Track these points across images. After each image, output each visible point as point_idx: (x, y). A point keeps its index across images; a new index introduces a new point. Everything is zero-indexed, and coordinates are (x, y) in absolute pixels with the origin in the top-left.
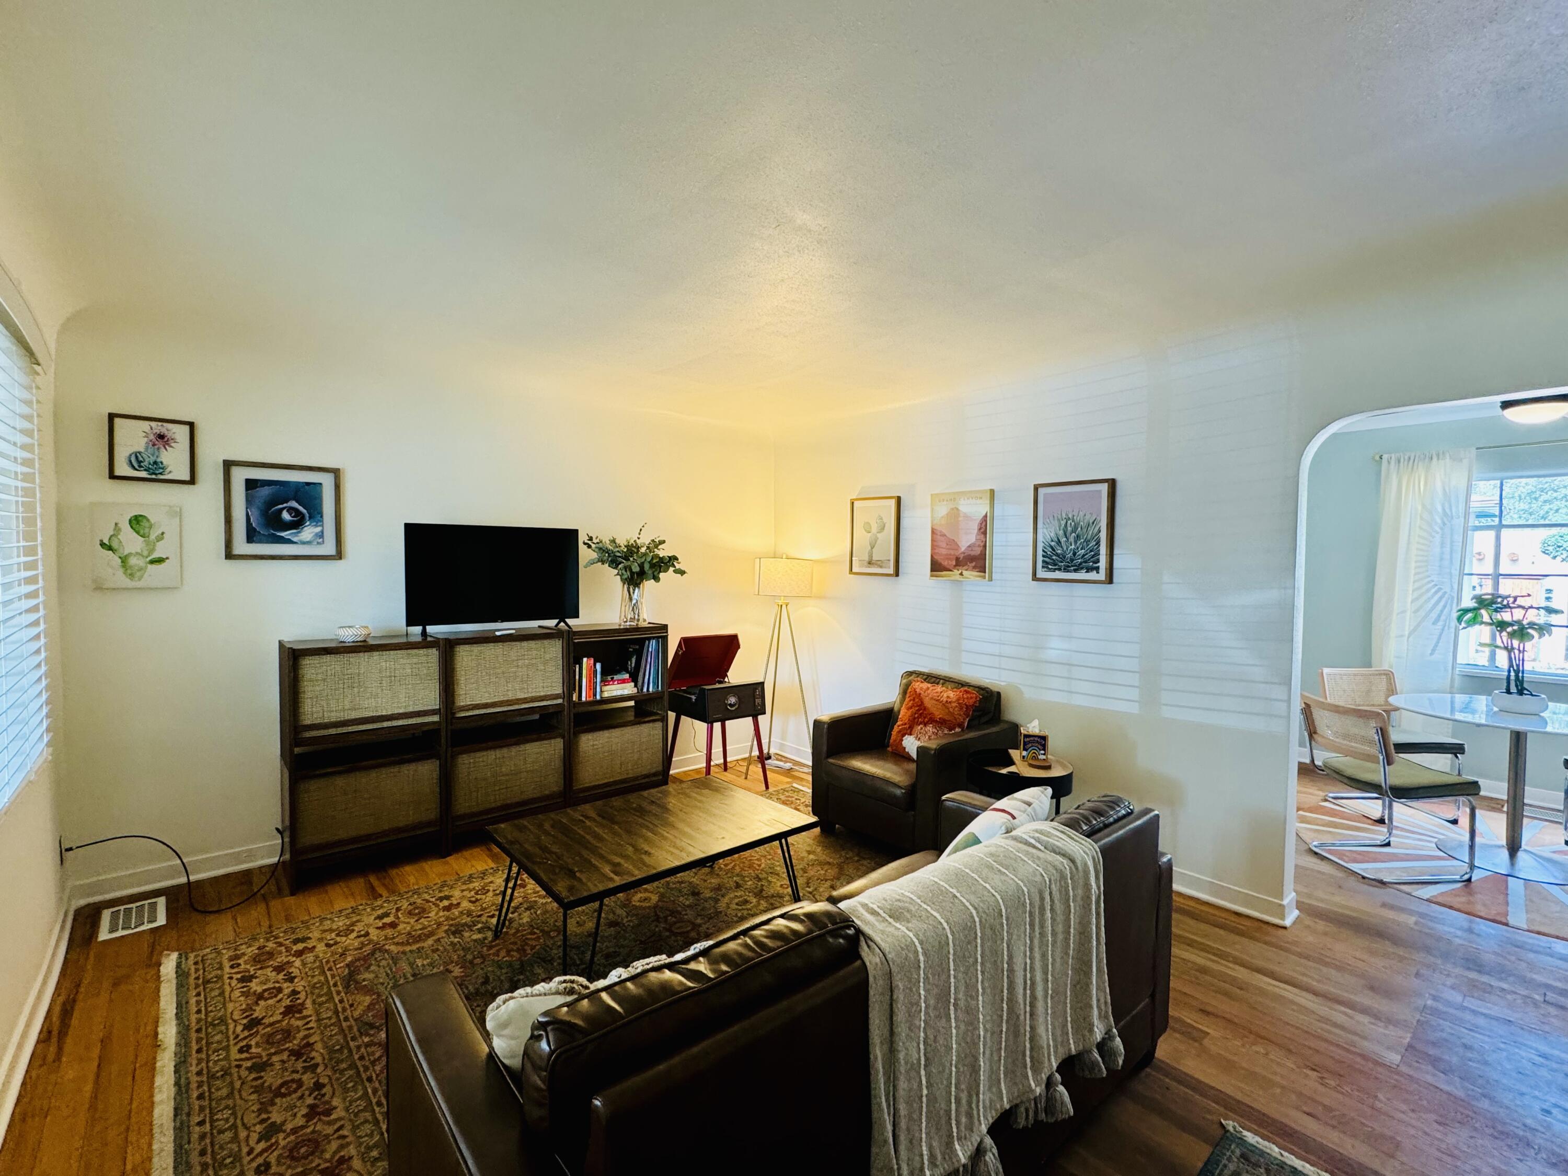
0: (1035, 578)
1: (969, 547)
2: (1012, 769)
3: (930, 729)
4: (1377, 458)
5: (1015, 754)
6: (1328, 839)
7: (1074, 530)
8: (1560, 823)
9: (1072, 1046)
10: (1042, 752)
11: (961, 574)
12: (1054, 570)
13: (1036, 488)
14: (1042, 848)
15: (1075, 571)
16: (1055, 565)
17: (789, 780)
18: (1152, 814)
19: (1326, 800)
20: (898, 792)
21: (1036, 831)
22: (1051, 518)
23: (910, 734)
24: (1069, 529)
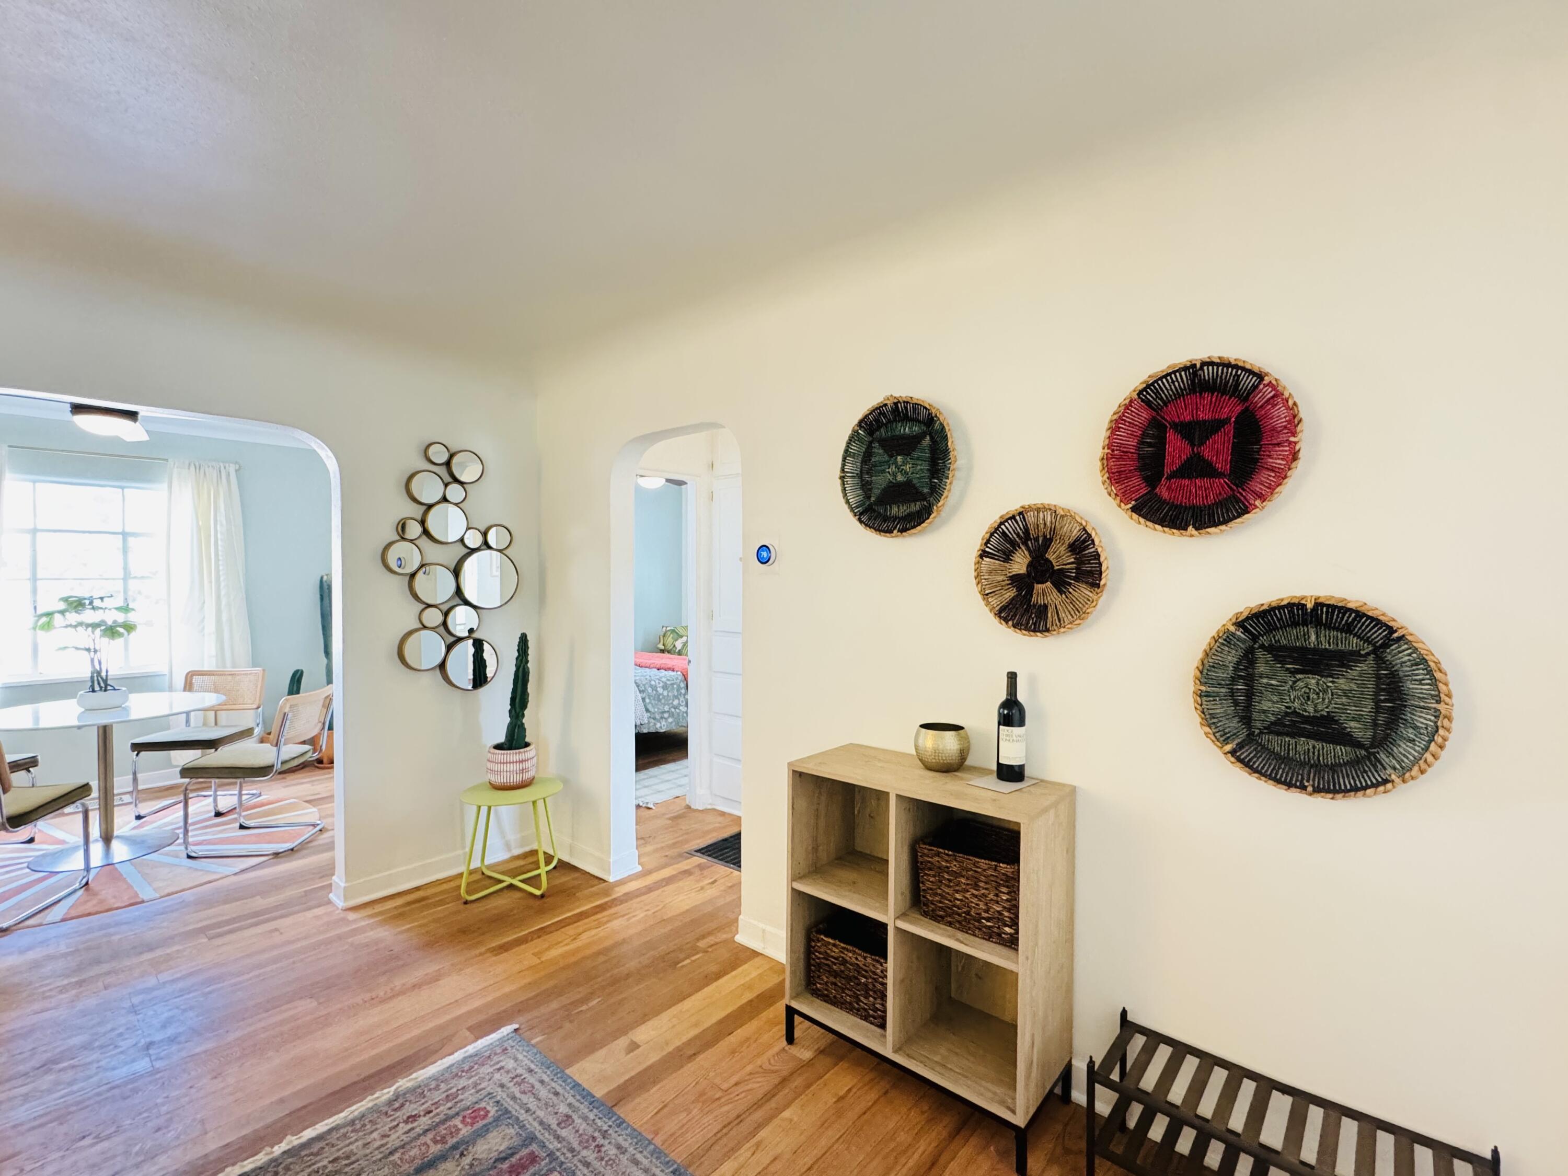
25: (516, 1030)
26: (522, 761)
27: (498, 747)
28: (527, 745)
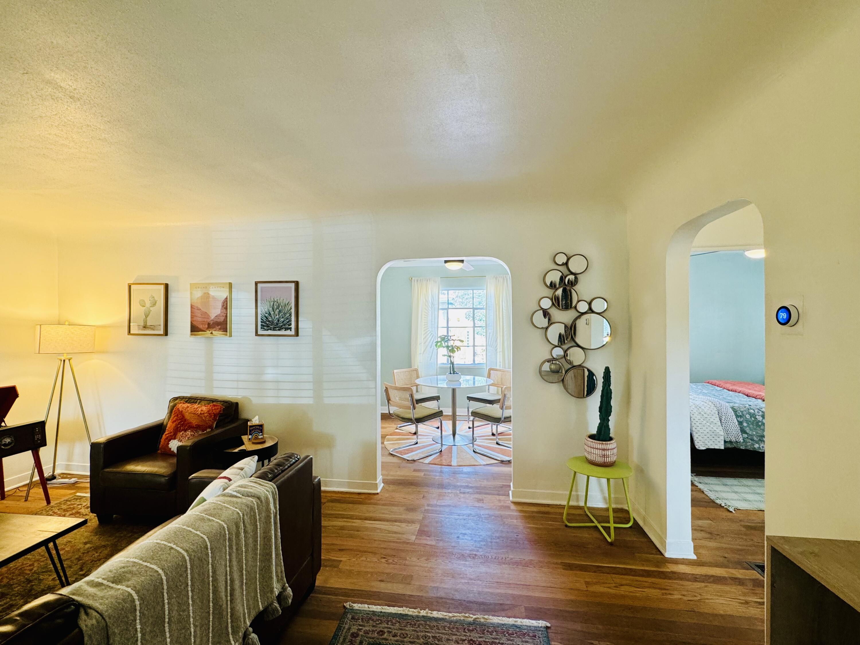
0: (257, 334)
1: (216, 316)
2: (242, 448)
3: (189, 433)
4: (411, 279)
5: (245, 438)
6: (396, 447)
7: (278, 307)
8: (467, 420)
9: (261, 606)
10: (261, 434)
11: (212, 333)
12: (268, 330)
13: (256, 284)
14: (241, 496)
15: (279, 330)
16: (268, 327)
17: (73, 491)
18: (309, 458)
19: (397, 429)
20: (163, 480)
21: (239, 486)
22: (265, 301)
23: (175, 439)
24: (275, 307)
25: (547, 628)
26: (604, 450)
27: (592, 437)
28: (611, 439)
